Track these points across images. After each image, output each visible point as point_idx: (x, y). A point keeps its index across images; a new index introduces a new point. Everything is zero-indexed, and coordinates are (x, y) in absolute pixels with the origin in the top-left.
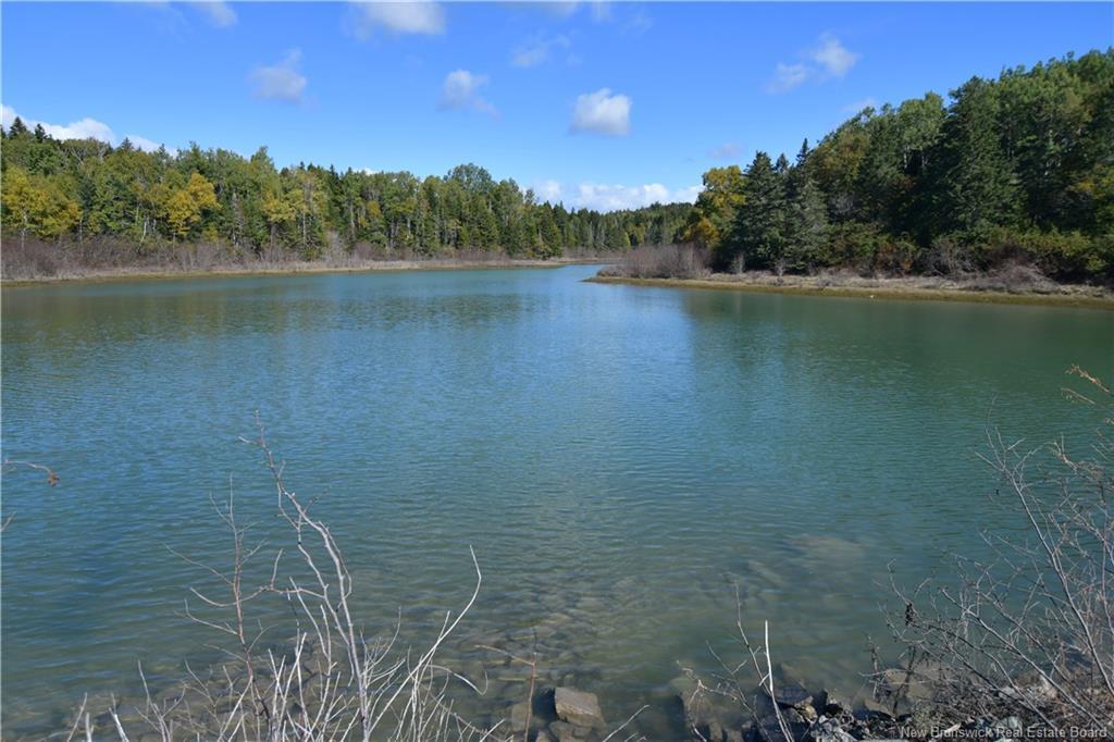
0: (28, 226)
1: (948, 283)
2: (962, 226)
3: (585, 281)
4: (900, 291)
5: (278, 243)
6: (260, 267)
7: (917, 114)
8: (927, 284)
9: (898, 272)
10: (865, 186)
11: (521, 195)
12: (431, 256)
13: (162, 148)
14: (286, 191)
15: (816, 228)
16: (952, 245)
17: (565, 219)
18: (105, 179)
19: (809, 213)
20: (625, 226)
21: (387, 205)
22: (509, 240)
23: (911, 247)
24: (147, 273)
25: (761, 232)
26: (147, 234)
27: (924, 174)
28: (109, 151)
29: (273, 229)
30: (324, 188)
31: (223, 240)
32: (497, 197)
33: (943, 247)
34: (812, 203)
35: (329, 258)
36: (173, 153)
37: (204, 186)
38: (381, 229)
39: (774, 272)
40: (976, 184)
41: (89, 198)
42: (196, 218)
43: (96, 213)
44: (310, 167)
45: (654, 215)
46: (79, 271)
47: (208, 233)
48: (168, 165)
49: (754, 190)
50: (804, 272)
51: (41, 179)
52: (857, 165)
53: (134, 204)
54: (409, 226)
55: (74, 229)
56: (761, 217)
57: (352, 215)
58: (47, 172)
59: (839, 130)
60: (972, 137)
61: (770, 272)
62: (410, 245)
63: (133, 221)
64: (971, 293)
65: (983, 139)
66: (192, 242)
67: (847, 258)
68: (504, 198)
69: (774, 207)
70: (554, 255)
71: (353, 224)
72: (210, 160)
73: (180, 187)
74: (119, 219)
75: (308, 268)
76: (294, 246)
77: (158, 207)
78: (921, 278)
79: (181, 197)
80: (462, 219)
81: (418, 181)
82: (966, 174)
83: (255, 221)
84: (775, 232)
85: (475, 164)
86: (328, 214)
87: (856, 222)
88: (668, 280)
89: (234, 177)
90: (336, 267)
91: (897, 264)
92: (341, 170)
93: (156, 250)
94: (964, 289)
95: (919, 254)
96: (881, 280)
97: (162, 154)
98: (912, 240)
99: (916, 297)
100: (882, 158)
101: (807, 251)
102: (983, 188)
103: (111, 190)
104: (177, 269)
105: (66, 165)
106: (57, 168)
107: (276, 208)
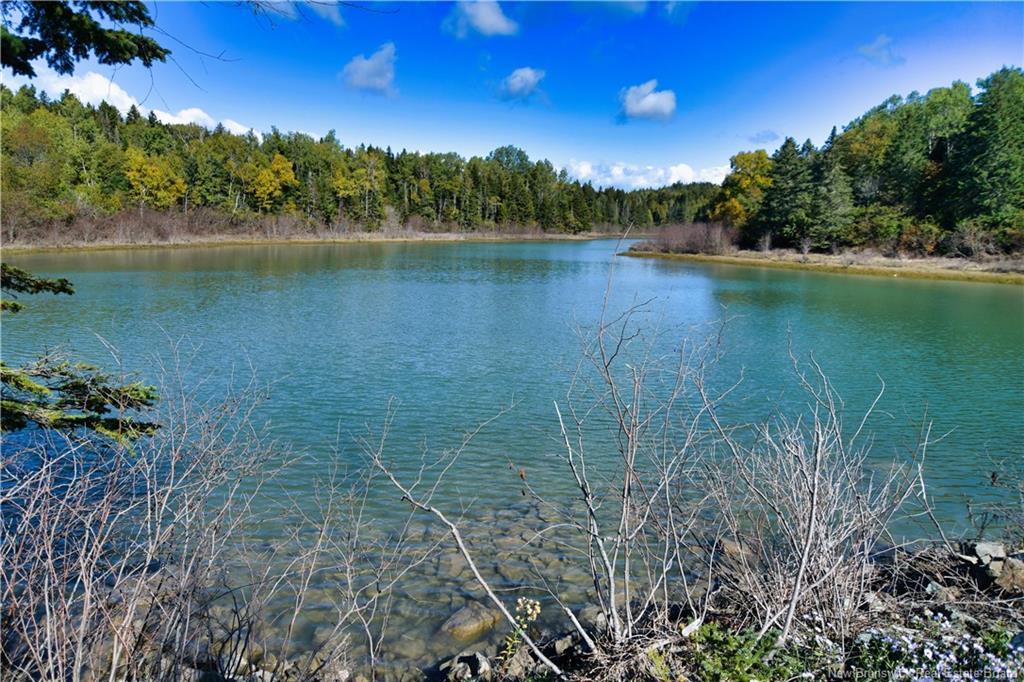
0: (146, 198)
1: (972, 264)
2: (987, 210)
3: (619, 255)
4: (923, 271)
5: (345, 216)
6: (329, 237)
7: (945, 103)
8: (950, 265)
9: (921, 253)
10: (891, 172)
11: (555, 174)
12: (473, 229)
13: (251, 132)
14: (352, 170)
15: (841, 209)
16: (976, 229)
17: (593, 197)
18: (205, 159)
19: (836, 196)
20: (648, 203)
21: (436, 184)
22: (543, 216)
23: (935, 230)
25: (788, 212)
26: (239, 206)
27: (950, 160)
28: (207, 134)
29: (341, 204)
30: (383, 168)
31: (300, 213)
32: (534, 176)
33: (968, 231)
34: (839, 187)
35: (386, 229)
36: (260, 137)
37: (285, 165)
38: (431, 205)
39: (799, 250)
40: (1003, 171)
41: (193, 175)
42: (277, 193)
43: (198, 188)
44: (370, 149)
45: (677, 194)
46: (186, 238)
47: (287, 206)
48: (255, 147)
49: (782, 174)
50: (828, 251)
51: (154, 156)
52: (883, 151)
53: (229, 181)
54: (455, 202)
55: (180, 201)
56: (788, 199)
57: (406, 192)
58: (159, 152)
59: (865, 117)
60: (1000, 126)
61: (794, 250)
62: (455, 219)
63: (227, 195)
64: (994, 275)
65: (1011, 129)
66: (274, 214)
67: (870, 238)
68: (540, 177)
69: (801, 190)
70: (584, 230)
71: (406, 199)
72: (289, 143)
73: (265, 166)
74: (216, 193)
75: (370, 238)
76: (358, 218)
77: (248, 183)
78: (944, 259)
79: (266, 175)
80: (502, 196)
81: (463, 161)
82: (993, 161)
83: (327, 197)
84: (802, 213)
85: (515, 146)
86: (385, 191)
87: (881, 205)
88: (697, 256)
89: (309, 158)
90: (393, 238)
91: (921, 245)
92: (396, 151)
93: (244, 221)
94: (987, 271)
95: (943, 237)
96: (904, 260)
97: (250, 137)
98: (936, 223)
99: (940, 277)
100: (908, 144)
101: (832, 231)
102: (1009, 175)
103: (211, 168)
104: (262, 237)
105: (174, 147)
106: (167, 149)
107: (344, 185)
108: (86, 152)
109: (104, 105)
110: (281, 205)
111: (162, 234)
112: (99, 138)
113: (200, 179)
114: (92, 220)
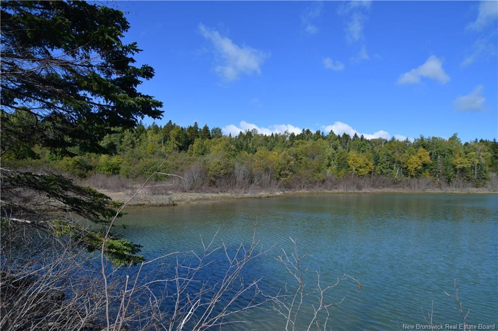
0: (354, 172)
5: (460, 179)
6: (449, 190)
13: (407, 139)
14: (466, 153)
18: (384, 153)
24: (396, 191)
26: (398, 174)
28: (386, 142)
29: (458, 172)
30: (489, 151)
31: (432, 177)
35: (490, 186)
36: (412, 141)
37: (424, 153)
41: (377, 161)
42: (420, 167)
43: (379, 167)
44: (481, 141)
46: (370, 189)
47: (425, 174)
48: (409, 145)
51: (361, 154)
53: (394, 162)
55: (370, 173)
58: (363, 152)
63: (393, 169)
66: (417, 178)
72: (428, 142)
73: (414, 154)
74: (388, 168)
75: (477, 191)
76: (469, 180)
77: (404, 163)
79: (414, 159)
83: (449, 168)
86: (490, 164)
89: (440, 149)
90: (494, 191)
93: (401, 181)
97: (407, 141)
103: (385, 157)
104: (409, 190)
105: (370, 149)
106: (367, 150)
107: (460, 161)
108: (334, 154)
109: (345, 134)
110: (421, 173)
111: (359, 188)
112: (340, 148)
113: (380, 162)
114: (331, 181)
